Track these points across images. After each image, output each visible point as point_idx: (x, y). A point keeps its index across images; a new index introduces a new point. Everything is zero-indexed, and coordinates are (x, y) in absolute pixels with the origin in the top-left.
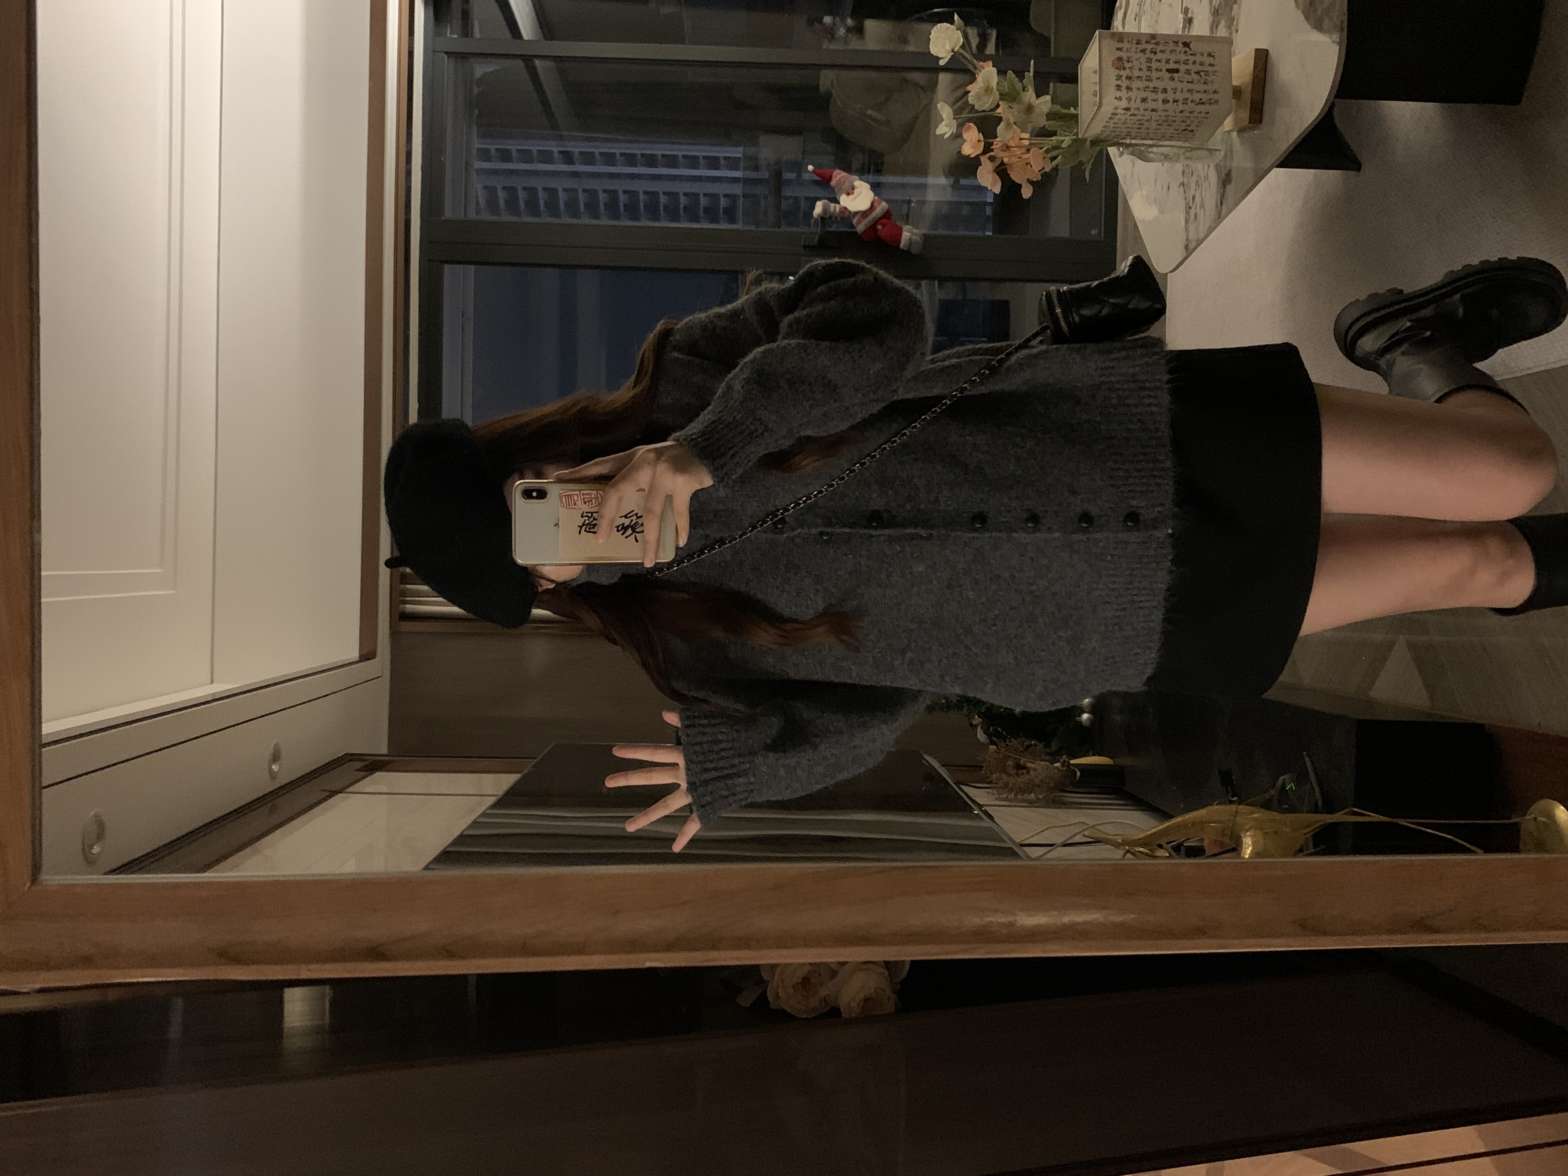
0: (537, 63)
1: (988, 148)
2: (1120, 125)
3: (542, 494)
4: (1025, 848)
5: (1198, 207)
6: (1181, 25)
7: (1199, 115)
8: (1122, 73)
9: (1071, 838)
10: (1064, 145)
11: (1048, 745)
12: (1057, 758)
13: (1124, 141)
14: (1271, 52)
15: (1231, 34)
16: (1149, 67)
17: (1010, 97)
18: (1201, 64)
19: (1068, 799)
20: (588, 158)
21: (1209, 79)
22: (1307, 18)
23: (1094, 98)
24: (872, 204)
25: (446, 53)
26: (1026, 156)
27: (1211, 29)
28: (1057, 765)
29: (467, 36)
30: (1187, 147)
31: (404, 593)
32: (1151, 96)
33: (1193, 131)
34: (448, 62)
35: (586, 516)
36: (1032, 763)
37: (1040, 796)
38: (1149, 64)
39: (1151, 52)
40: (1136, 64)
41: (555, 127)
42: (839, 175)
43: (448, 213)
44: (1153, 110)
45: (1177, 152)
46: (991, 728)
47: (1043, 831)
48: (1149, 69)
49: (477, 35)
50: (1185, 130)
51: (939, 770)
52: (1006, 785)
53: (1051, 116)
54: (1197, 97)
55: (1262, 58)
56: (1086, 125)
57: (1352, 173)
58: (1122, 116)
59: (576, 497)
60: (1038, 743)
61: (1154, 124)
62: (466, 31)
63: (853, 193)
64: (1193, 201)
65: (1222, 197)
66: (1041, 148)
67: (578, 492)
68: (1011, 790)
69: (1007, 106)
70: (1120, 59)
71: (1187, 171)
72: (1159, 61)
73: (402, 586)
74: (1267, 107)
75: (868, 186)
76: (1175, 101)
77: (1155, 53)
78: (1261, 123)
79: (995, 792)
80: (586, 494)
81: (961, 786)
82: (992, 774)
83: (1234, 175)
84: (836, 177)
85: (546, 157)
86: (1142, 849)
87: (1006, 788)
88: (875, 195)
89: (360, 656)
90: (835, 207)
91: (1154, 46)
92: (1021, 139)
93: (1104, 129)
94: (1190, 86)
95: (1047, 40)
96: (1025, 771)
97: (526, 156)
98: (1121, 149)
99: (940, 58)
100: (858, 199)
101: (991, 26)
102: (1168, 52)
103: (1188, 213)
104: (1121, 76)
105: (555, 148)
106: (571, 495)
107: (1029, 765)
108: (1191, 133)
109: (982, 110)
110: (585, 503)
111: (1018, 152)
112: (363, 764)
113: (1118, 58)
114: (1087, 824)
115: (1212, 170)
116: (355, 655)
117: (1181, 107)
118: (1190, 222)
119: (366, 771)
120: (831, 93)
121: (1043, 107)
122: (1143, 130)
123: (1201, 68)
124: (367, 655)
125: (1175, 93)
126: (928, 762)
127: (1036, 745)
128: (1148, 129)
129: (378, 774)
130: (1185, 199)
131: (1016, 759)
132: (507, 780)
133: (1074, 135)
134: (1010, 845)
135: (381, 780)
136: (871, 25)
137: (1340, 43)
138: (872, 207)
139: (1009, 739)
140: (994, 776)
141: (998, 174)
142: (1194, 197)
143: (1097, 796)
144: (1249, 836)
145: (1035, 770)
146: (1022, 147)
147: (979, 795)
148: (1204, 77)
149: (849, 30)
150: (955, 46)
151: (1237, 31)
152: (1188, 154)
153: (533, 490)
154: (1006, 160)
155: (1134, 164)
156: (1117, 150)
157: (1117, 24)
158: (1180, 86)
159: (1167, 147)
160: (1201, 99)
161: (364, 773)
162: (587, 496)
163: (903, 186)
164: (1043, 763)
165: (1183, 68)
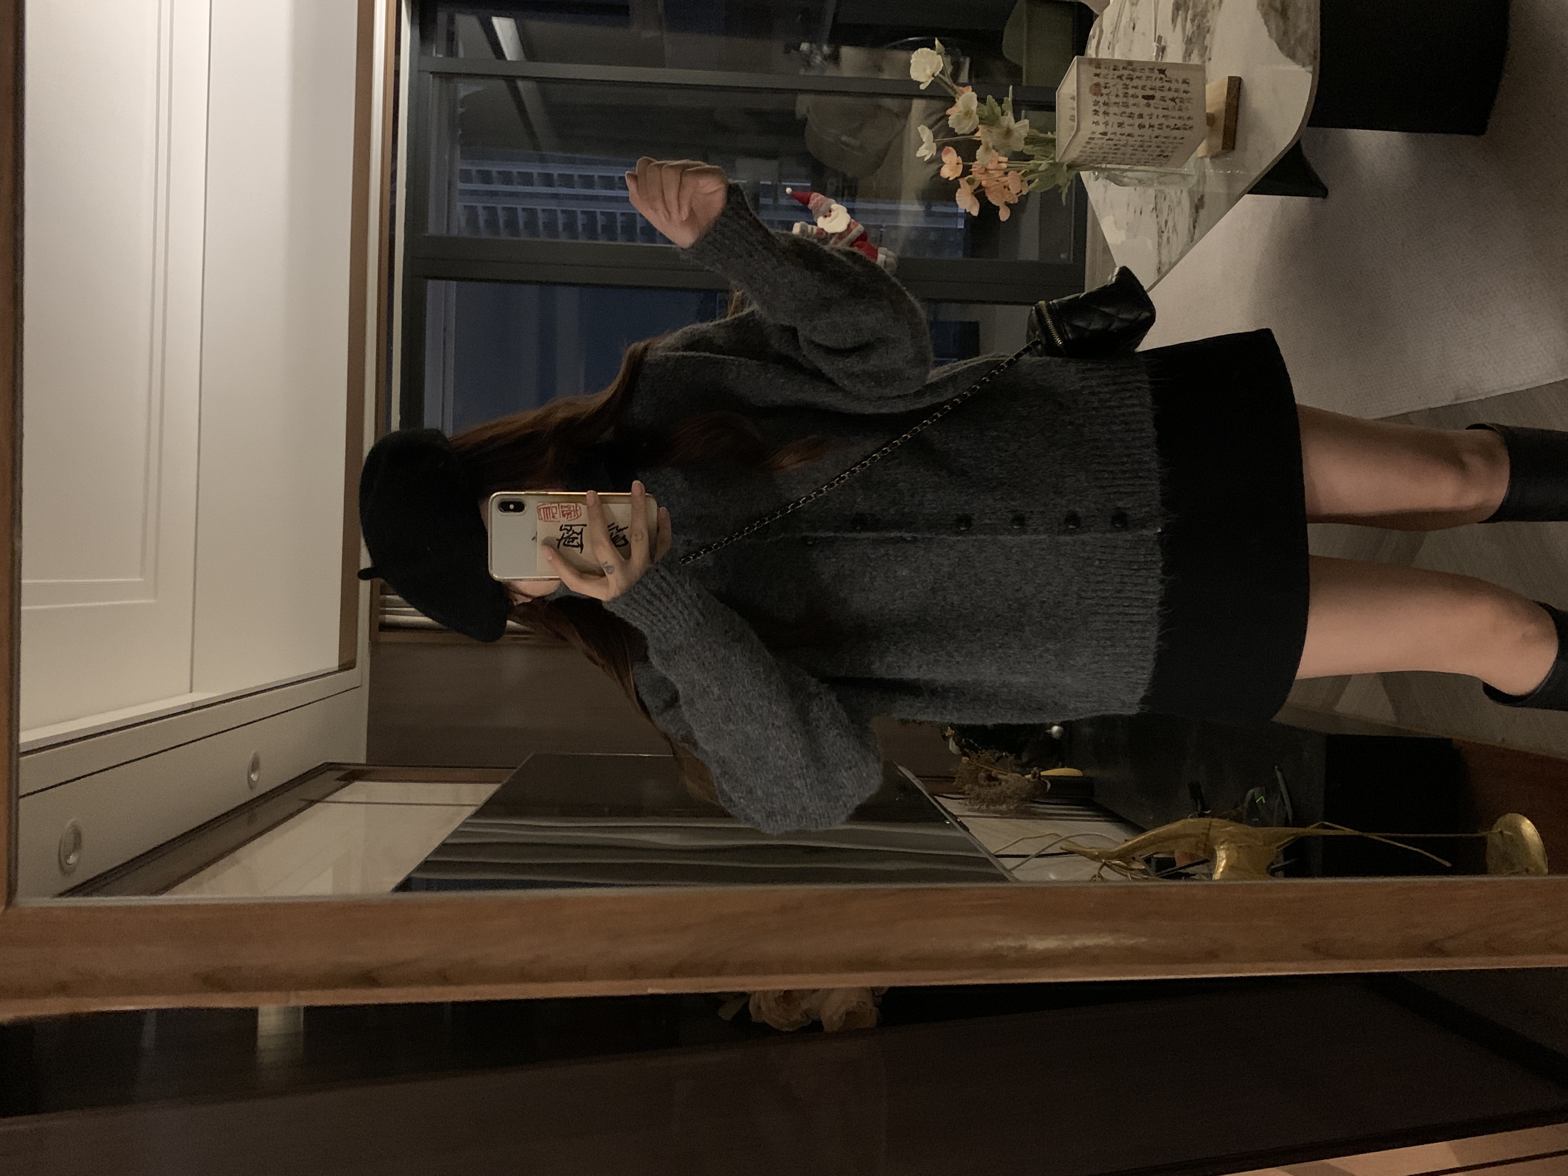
0: (520, 84)
1: (966, 171)
2: (1097, 150)
3: (519, 507)
4: (1000, 859)
5: (1171, 231)
6: (1154, 54)
7: (1175, 141)
8: (1099, 99)
9: (1043, 850)
10: (1041, 169)
11: (1018, 757)
12: (1028, 769)
13: (1099, 165)
14: (1243, 78)
15: (1204, 62)
16: (1126, 93)
17: (988, 121)
18: (1177, 91)
19: (1039, 810)
20: (567, 181)
21: (1184, 106)
22: (1281, 48)
23: (1072, 123)
24: (849, 226)
25: (431, 73)
26: (1006, 178)
27: (1184, 57)
28: (1029, 776)
29: (452, 56)
30: (1161, 172)
31: (384, 604)
32: (1128, 121)
33: (1167, 156)
34: (433, 81)
35: (565, 529)
36: (1003, 774)
37: (1012, 807)
38: (1126, 91)
39: (1127, 78)
40: (1114, 91)
41: (536, 147)
42: (816, 198)
43: (432, 229)
44: (1129, 135)
45: (1151, 176)
46: (963, 740)
47: (1017, 842)
48: (1126, 95)
49: (461, 54)
50: (1160, 156)
51: (914, 781)
52: (978, 796)
53: (1029, 140)
54: (1172, 123)
55: (1236, 86)
56: (1063, 150)
57: (1319, 199)
58: (1100, 142)
59: (554, 510)
60: (1008, 755)
61: (1129, 150)
62: (451, 52)
63: (830, 216)
64: (1166, 226)
65: (1195, 221)
66: (1018, 172)
67: (556, 505)
68: (983, 802)
69: (986, 130)
70: (1097, 85)
71: (1159, 196)
72: (1136, 87)
73: (382, 597)
74: (1239, 137)
75: (845, 210)
76: (1151, 126)
77: (1132, 79)
78: (1233, 148)
79: (967, 802)
80: (565, 507)
81: (936, 797)
82: (964, 785)
83: (1206, 199)
84: (813, 199)
85: (527, 179)
86: (1118, 862)
87: (978, 799)
88: (852, 218)
89: (339, 666)
90: (812, 229)
91: (1131, 72)
92: (999, 162)
93: (1082, 154)
94: (1166, 112)
95: (1019, 69)
96: (998, 783)
97: (507, 178)
98: (1097, 173)
99: (921, 83)
100: (834, 221)
101: (965, 54)
102: (1144, 78)
103: (1160, 237)
104: (1099, 102)
105: (535, 169)
106: (549, 508)
107: (1000, 776)
108: (1165, 159)
109: (962, 132)
110: (564, 516)
111: (997, 174)
112: (341, 774)
113: (1095, 84)
114: (1060, 837)
115: (1185, 194)
116: (334, 664)
117: (1157, 132)
118: (1163, 247)
119: (346, 780)
120: (807, 119)
121: (1022, 132)
122: (1118, 156)
123: (1175, 95)
124: (346, 665)
125: (1151, 118)
126: (903, 774)
127: (1007, 757)
128: (1124, 154)
129: (357, 783)
130: (1158, 223)
131: (987, 770)
132: (487, 790)
133: (1051, 159)
134: (986, 856)
135: (360, 790)
136: (847, 52)
137: (1313, 73)
138: (849, 229)
139: (981, 750)
140: (966, 788)
141: (976, 196)
142: (1166, 222)
143: (1068, 807)
144: (1223, 849)
145: (1007, 781)
146: (1000, 170)
147: (952, 805)
148: (1179, 104)
149: (826, 58)
150: (936, 71)
151: (1210, 59)
152: (1162, 179)
153: (510, 503)
154: (984, 183)
155: (1106, 189)
156: (1092, 174)
157: (1091, 52)
158: (1156, 112)
159: (1142, 172)
160: (1176, 125)
161: (343, 783)
162: (567, 509)
163: (875, 212)
164: (1015, 775)
165: (1158, 94)
